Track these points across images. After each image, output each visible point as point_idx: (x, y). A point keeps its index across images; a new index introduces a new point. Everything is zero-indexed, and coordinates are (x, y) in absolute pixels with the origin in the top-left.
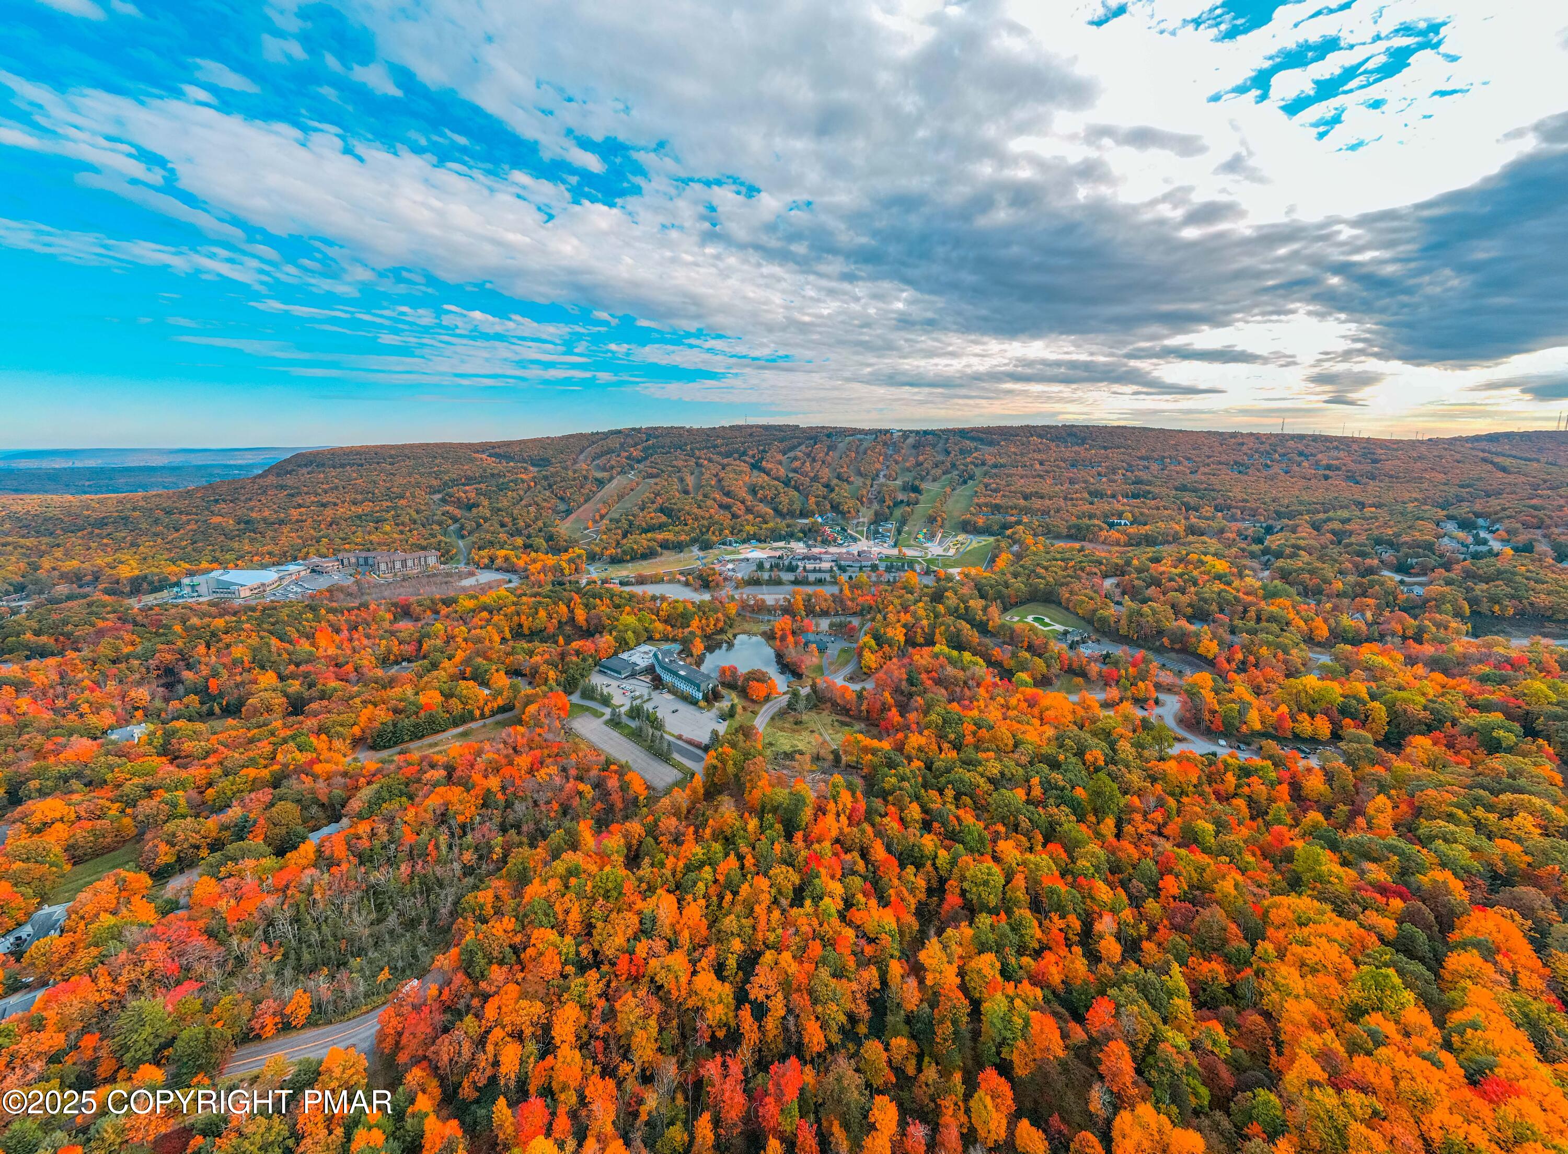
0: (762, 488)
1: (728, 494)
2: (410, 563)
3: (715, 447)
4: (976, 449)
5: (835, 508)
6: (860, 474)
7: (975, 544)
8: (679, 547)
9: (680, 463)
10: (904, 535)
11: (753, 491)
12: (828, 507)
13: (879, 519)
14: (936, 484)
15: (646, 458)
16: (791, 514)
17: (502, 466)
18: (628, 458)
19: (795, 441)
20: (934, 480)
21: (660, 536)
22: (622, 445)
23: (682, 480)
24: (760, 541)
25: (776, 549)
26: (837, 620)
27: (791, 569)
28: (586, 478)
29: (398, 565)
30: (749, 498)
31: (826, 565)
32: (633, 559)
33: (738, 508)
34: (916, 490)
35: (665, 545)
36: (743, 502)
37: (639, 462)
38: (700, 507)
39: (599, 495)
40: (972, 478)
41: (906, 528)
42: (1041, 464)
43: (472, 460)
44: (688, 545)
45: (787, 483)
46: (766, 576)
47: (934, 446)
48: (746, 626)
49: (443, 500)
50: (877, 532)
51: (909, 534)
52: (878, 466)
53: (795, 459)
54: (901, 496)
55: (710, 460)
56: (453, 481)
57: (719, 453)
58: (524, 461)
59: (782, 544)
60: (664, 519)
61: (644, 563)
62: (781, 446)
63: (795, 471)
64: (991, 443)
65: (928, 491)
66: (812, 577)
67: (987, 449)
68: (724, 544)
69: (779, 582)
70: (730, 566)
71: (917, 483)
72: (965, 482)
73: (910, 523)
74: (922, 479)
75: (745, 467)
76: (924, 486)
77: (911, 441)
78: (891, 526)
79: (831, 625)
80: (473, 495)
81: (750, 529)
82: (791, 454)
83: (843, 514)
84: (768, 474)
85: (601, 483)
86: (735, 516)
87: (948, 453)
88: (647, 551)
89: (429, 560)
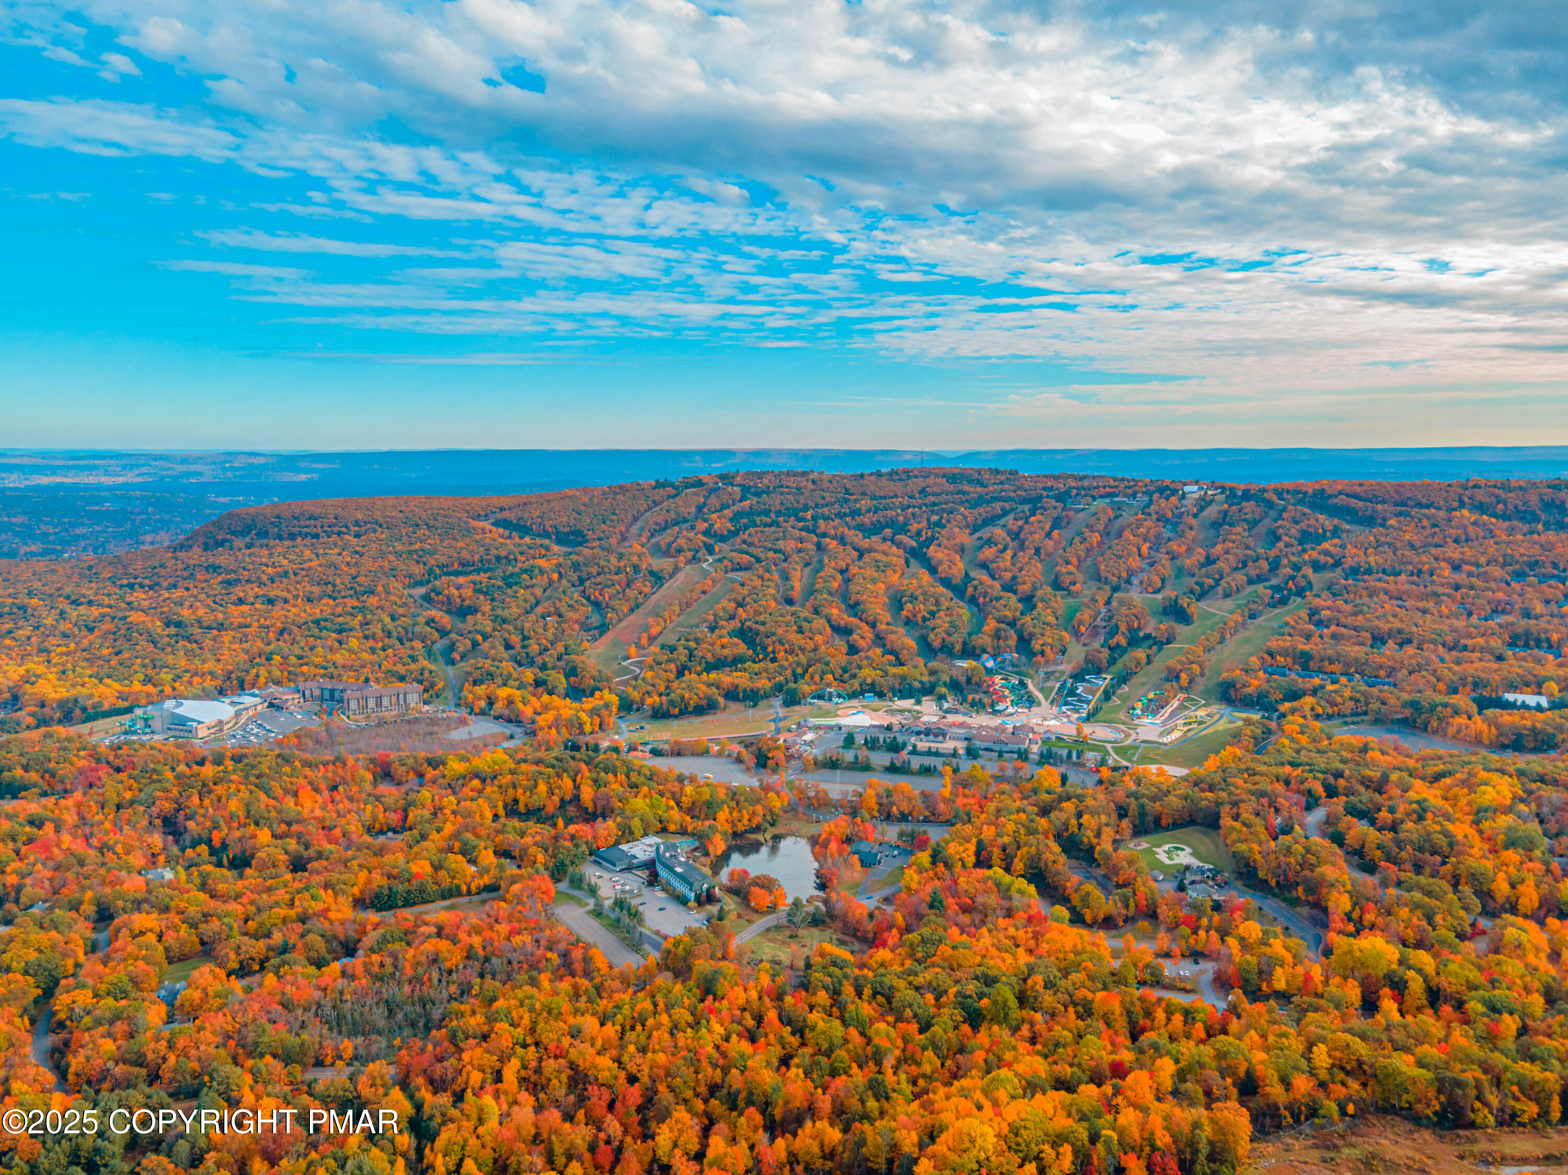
0: (913, 598)
1: (853, 607)
2: (385, 701)
3: (855, 513)
4: (1336, 532)
5: (1024, 643)
6: (1097, 577)
7: (1222, 726)
8: (752, 698)
9: (789, 545)
10: (1116, 701)
11: (897, 602)
12: (1012, 642)
13: (1092, 668)
14: (1229, 603)
15: (736, 533)
16: (947, 650)
17: (510, 544)
18: (707, 533)
19: (997, 507)
20: (1227, 596)
21: (727, 678)
22: (700, 509)
23: (786, 578)
24: (881, 695)
25: (892, 712)
26: (907, 827)
27: (894, 747)
28: (636, 568)
29: (372, 703)
30: (886, 616)
31: (948, 746)
32: (684, 712)
33: (862, 635)
34: (1182, 616)
35: (732, 695)
36: (873, 625)
37: (723, 539)
38: (801, 631)
39: (654, 599)
40: (1300, 593)
41: (1126, 688)
42: (1456, 568)
43: (470, 531)
44: (767, 696)
45: (959, 591)
46: (849, 756)
47: (1253, 524)
48: (795, 825)
49: (427, 598)
50: (1072, 693)
51: (1125, 699)
52: (1135, 562)
53: (990, 542)
54: (1151, 627)
55: (842, 540)
56: (441, 567)
57: (860, 527)
58: (547, 535)
59: (908, 703)
60: (742, 648)
61: (697, 721)
62: (972, 515)
63: (984, 566)
64: (1369, 521)
65: (1206, 616)
66: (916, 763)
67: (1364, 535)
68: (820, 697)
69: (866, 767)
70: (809, 736)
71: (1184, 602)
72: (1284, 602)
73: (1136, 680)
74: (1202, 594)
75: (896, 556)
76: (1196, 608)
77: (1211, 512)
78: (1103, 682)
79: (901, 835)
80: (468, 592)
81: (868, 674)
82: (985, 533)
83: (1031, 654)
84: (933, 570)
85: (657, 578)
86: (853, 650)
87: (1276, 540)
88: (704, 703)
89: (409, 697)
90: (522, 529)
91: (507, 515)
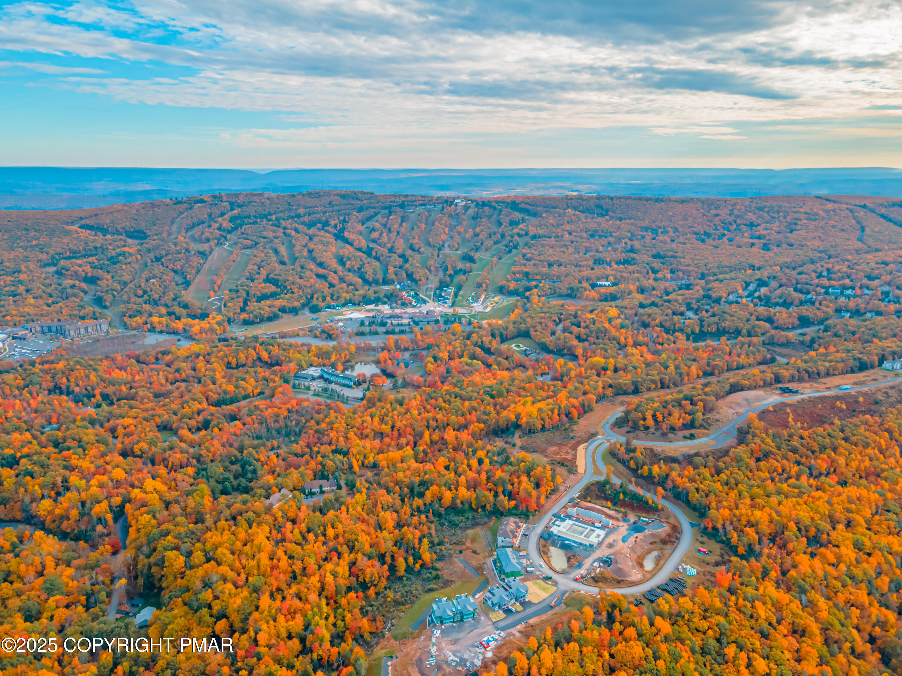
0: (349, 259)
1: (321, 265)
2: (90, 330)
3: (299, 216)
4: (523, 220)
5: (410, 276)
6: (429, 244)
7: (505, 303)
8: (294, 311)
9: (271, 235)
10: (459, 298)
11: (342, 261)
12: (404, 275)
13: (442, 285)
14: (488, 254)
15: (235, 229)
16: (376, 282)
17: (99, 239)
18: (219, 229)
19: (372, 211)
20: (487, 250)
21: (278, 303)
22: (210, 215)
23: (276, 251)
24: (354, 304)
25: (369, 311)
26: (414, 352)
27: (383, 324)
28: (187, 250)
29: (82, 331)
30: (340, 268)
31: (405, 321)
32: (262, 321)
33: (333, 278)
34: (472, 260)
35: (283, 310)
36: (335, 272)
37: (229, 232)
38: (301, 277)
39: (206, 266)
40: (515, 247)
41: (461, 292)
42: (570, 234)
43: (67, 233)
44: (300, 309)
45: (368, 252)
46: (367, 329)
47: (490, 217)
48: (361, 358)
50: (440, 296)
51: (463, 296)
52: (444, 237)
53: (373, 230)
54: (460, 265)
55: (296, 230)
56: (59, 254)
57: (303, 223)
58: (118, 233)
59: (372, 307)
60: (273, 288)
61: (272, 324)
62: (361, 216)
63: (374, 241)
64: (535, 215)
65: (481, 259)
66: (397, 329)
67: (533, 220)
68: (329, 307)
69: (376, 333)
70: (341, 324)
71: (472, 254)
72: (510, 252)
73: (464, 288)
74: (477, 249)
75: (330, 238)
76: (477, 256)
77: (471, 212)
78: (452, 290)
79: (411, 355)
80: (88, 268)
81: (348, 296)
82: (369, 224)
83: (415, 281)
84: (351, 244)
85: (203, 254)
86: (331, 285)
87: (500, 224)
88: (272, 315)
89: (103, 326)
90: (104, 231)
91: (87, 222)
